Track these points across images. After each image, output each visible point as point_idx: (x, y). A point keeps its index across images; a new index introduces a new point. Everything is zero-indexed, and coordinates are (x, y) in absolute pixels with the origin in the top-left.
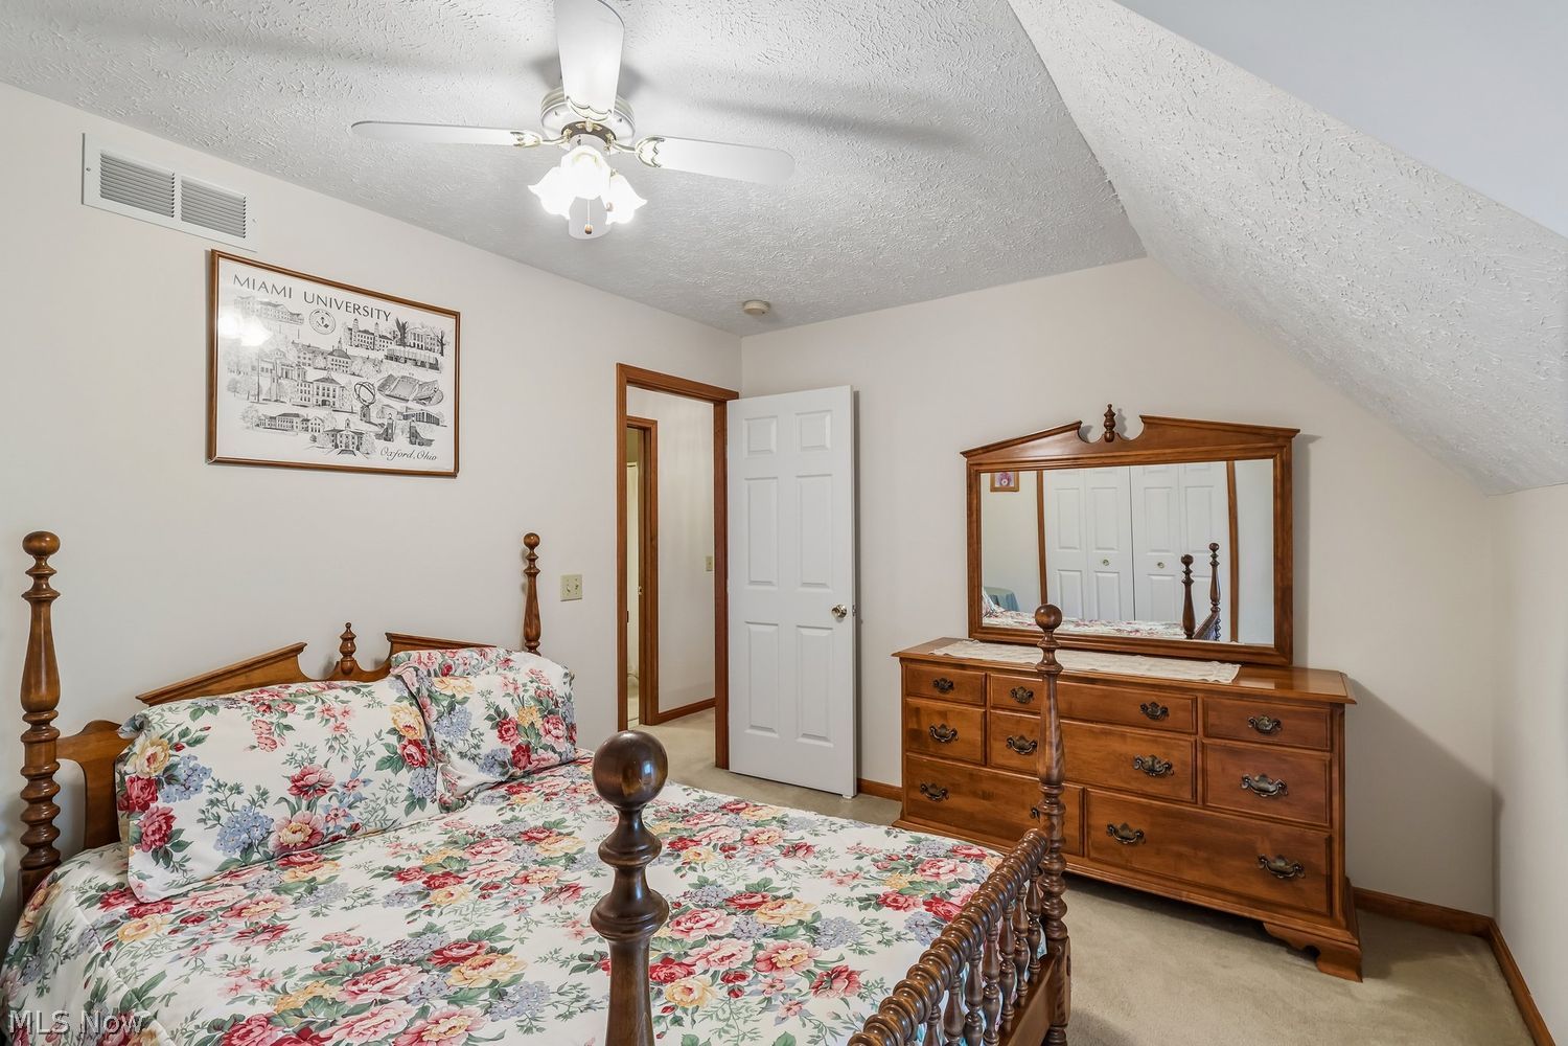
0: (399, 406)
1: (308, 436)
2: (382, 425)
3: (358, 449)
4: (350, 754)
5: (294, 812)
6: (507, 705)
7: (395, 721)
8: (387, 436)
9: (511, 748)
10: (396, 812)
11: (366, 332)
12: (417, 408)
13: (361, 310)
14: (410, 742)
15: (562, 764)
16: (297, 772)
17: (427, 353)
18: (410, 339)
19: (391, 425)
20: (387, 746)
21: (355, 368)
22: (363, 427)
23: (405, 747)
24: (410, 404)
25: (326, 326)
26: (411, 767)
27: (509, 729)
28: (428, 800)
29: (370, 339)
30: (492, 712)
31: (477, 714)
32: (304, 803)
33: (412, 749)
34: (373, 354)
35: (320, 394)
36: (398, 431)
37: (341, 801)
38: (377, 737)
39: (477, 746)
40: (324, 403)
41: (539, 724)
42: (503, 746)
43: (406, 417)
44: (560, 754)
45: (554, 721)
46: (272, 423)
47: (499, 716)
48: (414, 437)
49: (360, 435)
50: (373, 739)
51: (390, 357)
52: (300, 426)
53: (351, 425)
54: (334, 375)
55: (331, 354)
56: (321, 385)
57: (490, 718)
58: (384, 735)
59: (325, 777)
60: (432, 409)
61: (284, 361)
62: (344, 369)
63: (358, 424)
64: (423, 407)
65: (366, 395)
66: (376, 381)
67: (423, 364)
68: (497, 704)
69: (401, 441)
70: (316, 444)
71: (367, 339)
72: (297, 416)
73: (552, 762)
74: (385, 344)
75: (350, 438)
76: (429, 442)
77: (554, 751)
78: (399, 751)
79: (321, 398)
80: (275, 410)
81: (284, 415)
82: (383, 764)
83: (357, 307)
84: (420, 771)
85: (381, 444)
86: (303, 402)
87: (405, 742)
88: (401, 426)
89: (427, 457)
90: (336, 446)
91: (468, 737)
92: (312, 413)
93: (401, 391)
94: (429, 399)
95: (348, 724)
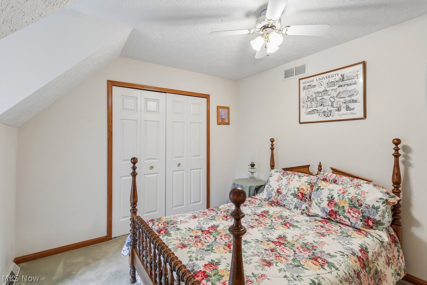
0: (342, 100)
1: (318, 114)
2: (337, 107)
3: (330, 115)
4: (287, 189)
5: (276, 196)
6: (336, 196)
7: (300, 186)
8: (339, 110)
9: (329, 209)
10: (292, 207)
11: (332, 82)
12: (348, 99)
13: (330, 77)
14: (300, 193)
15: (351, 226)
16: (278, 188)
17: (352, 80)
18: (345, 78)
19: (340, 107)
20: (295, 191)
21: (329, 93)
22: (332, 109)
23: (298, 193)
24: (346, 99)
25: (321, 85)
26: (298, 198)
27: (332, 204)
28: (299, 209)
29: (333, 84)
30: (330, 196)
31: (325, 195)
32: (277, 195)
33: (300, 195)
34: (334, 88)
35: (321, 103)
36: (342, 108)
37: (283, 198)
38: (294, 188)
39: (320, 203)
40: (321, 105)
41: (347, 208)
42: (327, 207)
43: (345, 103)
44: (351, 223)
45: (355, 210)
46: (310, 113)
47: (331, 198)
48: (348, 108)
49: (331, 111)
50: (293, 188)
51: (339, 87)
52: (316, 112)
53: (328, 109)
54: (324, 97)
55: (323, 92)
56: (321, 101)
57: (328, 197)
58: (295, 188)
59: (282, 191)
60: (354, 98)
61: (312, 97)
62: (326, 94)
63: (330, 108)
64: (351, 98)
65: (332, 100)
66: (335, 95)
67: (351, 84)
68: (333, 194)
69: (343, 110)
70: (320, 116)
71: (332, 84)
72: (315, 110)
73: (346, 223)
74: (338, 83)
75: (328, 113)
76: (353, 109)
77: (349, 220)
78: (296, 193)
79: (321, 104)
80: (311, 110)
81: (313, 110)
82: (292, 194)
83: (329, 76)
84: (300, 201)
85: (338, 112)
86: (317, 106)
87: (299, 192)
88: (344, 106)
89: (353, 114)
90: (325, 116)
91: (319, 199)
92: (318, 108)
93: (343, 96)
94: (353, 95)
95: (290, 183)
